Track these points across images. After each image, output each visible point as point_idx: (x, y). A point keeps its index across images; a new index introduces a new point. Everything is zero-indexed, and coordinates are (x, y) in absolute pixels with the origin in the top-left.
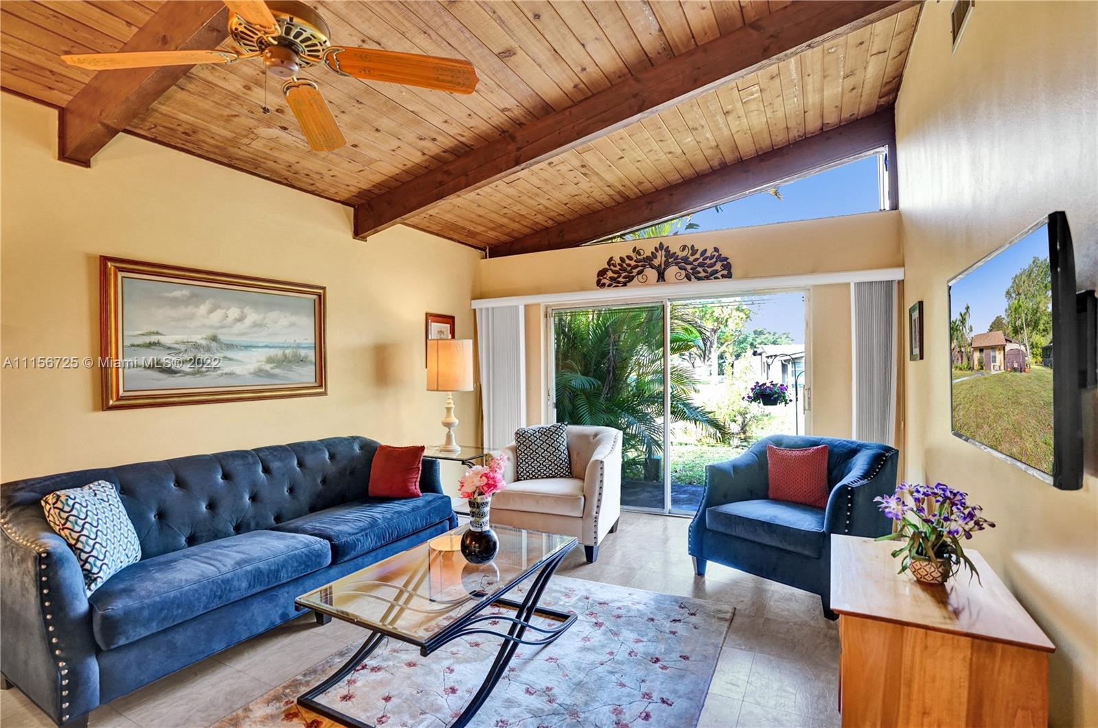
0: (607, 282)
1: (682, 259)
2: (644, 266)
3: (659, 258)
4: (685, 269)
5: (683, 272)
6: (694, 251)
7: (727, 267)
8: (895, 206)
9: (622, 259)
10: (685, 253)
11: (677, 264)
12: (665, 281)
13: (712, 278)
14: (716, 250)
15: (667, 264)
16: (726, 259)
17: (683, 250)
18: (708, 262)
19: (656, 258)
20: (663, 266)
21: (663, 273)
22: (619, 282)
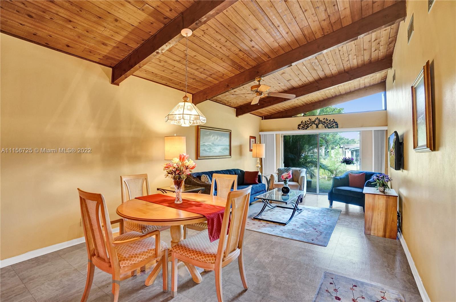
0: (301, 128)
1: (323, 122)
2: (312, 124)
3: (317, 121)
4: (324, 125)
5: (324, 126)
6: (327, 120)
7: (337, 125)
8: (386, 109)
9: (305, 121)
10: (324, 121)
11: (322, 123)
12: (318, 128)
13: (332, 127)
14: (334, 120)
15: (319, 123)
16: (337, 122)
17: (324, 119)
18: (331, 123)
19: (316, 121)
20: (318, 124)
21: (318, 126)
22: (305, 128)
